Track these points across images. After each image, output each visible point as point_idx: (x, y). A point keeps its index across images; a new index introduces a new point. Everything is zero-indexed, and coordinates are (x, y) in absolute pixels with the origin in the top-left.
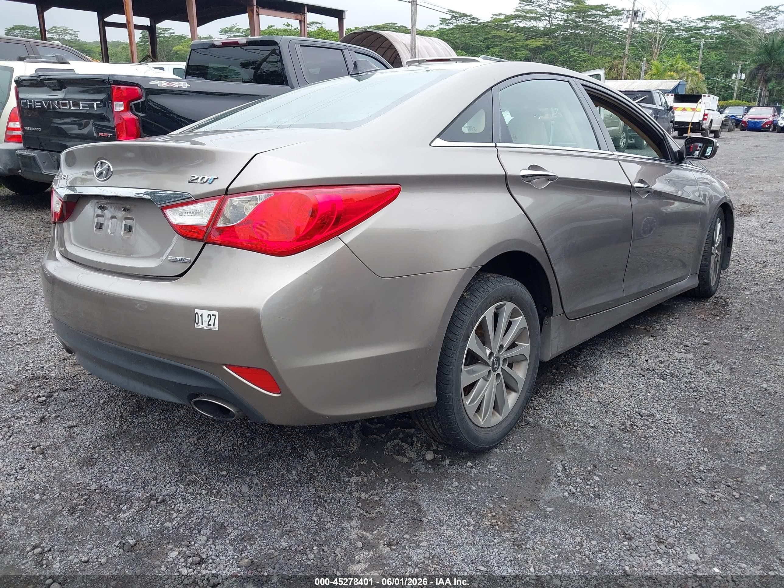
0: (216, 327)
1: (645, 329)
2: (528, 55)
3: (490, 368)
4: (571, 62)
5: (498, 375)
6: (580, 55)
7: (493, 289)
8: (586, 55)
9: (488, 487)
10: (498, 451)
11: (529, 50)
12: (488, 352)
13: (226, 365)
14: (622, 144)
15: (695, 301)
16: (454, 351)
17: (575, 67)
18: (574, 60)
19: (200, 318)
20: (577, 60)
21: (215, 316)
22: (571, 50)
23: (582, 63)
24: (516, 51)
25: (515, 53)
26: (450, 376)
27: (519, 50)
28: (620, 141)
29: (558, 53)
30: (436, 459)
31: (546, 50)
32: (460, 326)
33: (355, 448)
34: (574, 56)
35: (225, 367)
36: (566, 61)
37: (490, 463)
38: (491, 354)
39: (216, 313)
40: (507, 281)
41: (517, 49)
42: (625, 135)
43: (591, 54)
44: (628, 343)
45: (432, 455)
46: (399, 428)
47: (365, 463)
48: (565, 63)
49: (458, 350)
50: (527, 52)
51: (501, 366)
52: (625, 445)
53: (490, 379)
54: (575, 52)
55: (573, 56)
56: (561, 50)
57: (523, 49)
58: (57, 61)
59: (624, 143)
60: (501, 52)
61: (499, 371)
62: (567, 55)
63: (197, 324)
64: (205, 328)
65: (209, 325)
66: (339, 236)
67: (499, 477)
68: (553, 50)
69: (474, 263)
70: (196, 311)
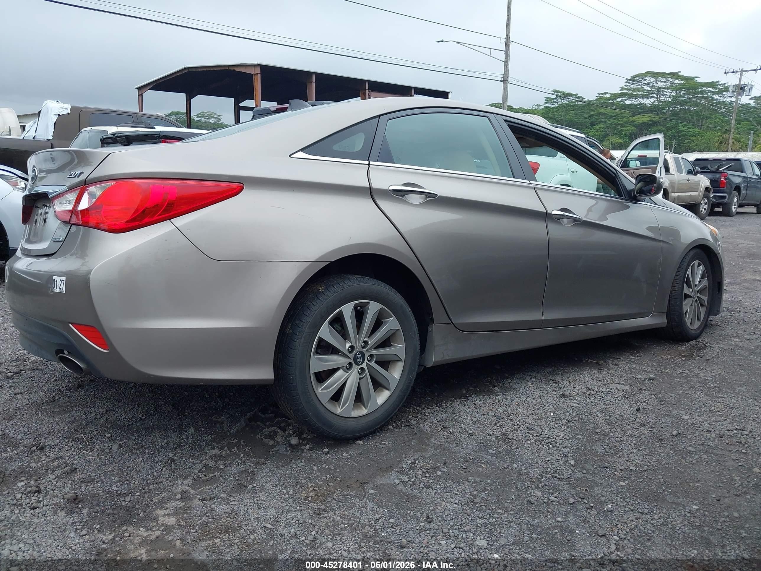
0: (64, 290)
1: (597, 363)
2: (634, 131)
3: (352, 361)
4: (679, 137)
5: (362, 369)
6: (690, 130)
7: (350, 286)
8: (696, 130)
9: (331, 469)
10: (361, 442)
11: (635, 126)
12: (348, 345)
13: (71, 323)
14: (703, 210)
15: (671, 344)
16: (299, 337)
17: (684, 141)
18: (683, 135)
19: (56, 282)
20: (686, 135)
21: (63, 281)
22: (680, 125)
23: (692, 138)
24: (621, 127)
25: (620, 129)
26: (294, 359)
27: (624, 127)
28: (701, 207)
29: (666, 128)
30: (300, 444)
31: (654, 126)
32: (307, 314)
33: (235, 430)
34: (683, 131)
35: (71, 325)
36: (674, 136)
37: (347, 451)
38: (352, 347)
39: (64, 279)
40: (369, 282)
41: (622, 126)
42: (706, 201)
43: (702, 129)
44: (567, 373)
45: (296, 440)
46: (284, 418)
47: (234, 442)
48: (673, 138)
49: (304, 336)
50: (633, 128)
51: (366, 361)
52: (490, 451)
53: (350, 372)
54: (684, 127)
55: (681, 132)
56: (669, 125)
57: (629, 125)
58: (144, 126)
59: (705, 209)
60: (605, 129)
61: (364, 366)
62: (675, 130)
63: (54, 288)
64: (58, 291)
65: (60, 289)
66: (171, 220)
67: (346, 462)
68: (660, 125)
69: (320, 258)
70: (54, 277)
